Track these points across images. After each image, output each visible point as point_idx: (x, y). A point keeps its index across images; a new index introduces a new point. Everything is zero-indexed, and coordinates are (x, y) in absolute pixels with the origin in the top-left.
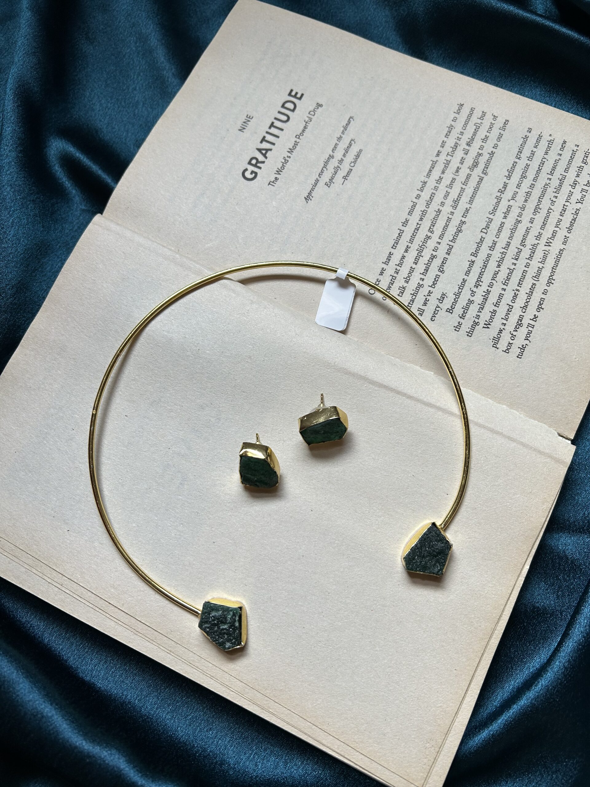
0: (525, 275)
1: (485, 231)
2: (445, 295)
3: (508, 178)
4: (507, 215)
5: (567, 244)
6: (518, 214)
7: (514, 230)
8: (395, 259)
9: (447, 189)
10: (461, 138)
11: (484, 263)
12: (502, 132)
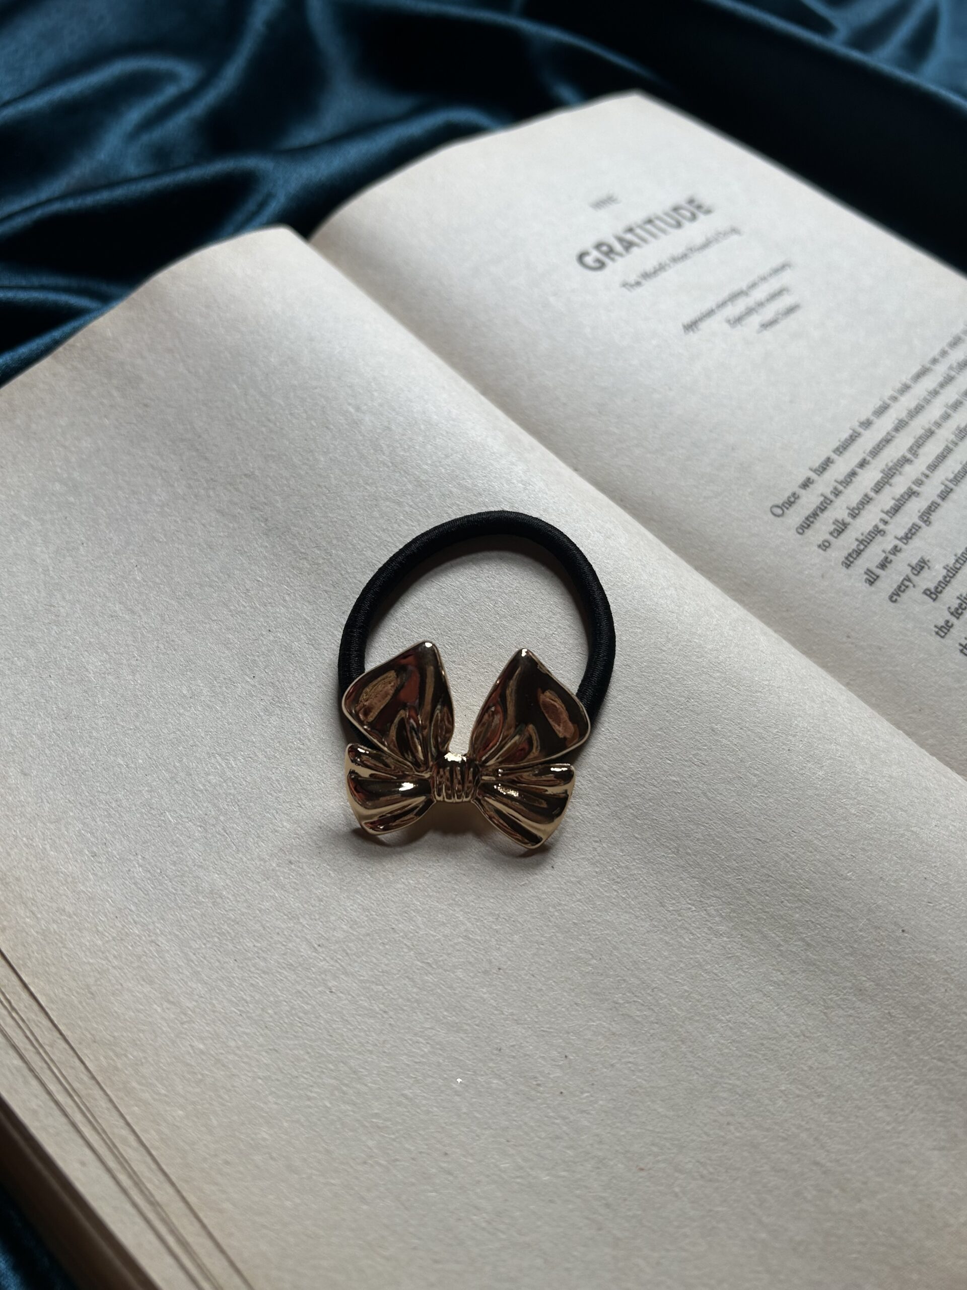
2: (925, 564)
8: (837, 472)
9: (947, 409)
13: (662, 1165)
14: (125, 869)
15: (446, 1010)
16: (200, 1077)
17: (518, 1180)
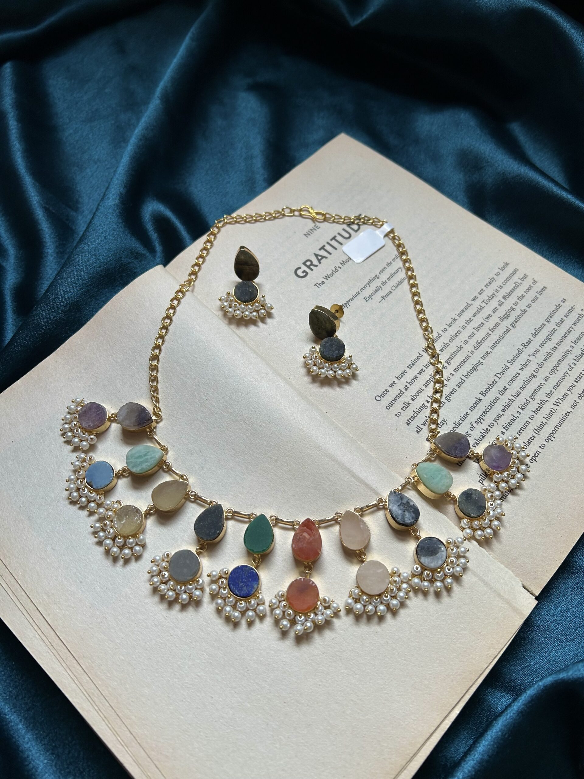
0: (527, 426)
1: (499, 376)
2: (445, 421)
3: (534, 336)
4: (524, 367)
5: (575, 408)
6: (534, 369)
7: (527, 382)
8: (408, 377)
9: (474, 330)
10: (499, 291)
11: (491, 404)
12: (538, 296)
13: (293, 701)
14: (93, 588)
15: (214, 641)
16: (122, 669)
17: (238, 707)
